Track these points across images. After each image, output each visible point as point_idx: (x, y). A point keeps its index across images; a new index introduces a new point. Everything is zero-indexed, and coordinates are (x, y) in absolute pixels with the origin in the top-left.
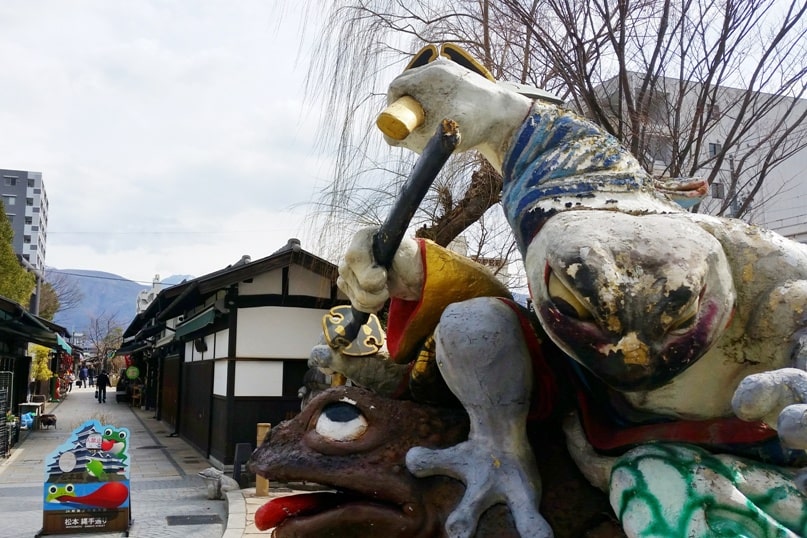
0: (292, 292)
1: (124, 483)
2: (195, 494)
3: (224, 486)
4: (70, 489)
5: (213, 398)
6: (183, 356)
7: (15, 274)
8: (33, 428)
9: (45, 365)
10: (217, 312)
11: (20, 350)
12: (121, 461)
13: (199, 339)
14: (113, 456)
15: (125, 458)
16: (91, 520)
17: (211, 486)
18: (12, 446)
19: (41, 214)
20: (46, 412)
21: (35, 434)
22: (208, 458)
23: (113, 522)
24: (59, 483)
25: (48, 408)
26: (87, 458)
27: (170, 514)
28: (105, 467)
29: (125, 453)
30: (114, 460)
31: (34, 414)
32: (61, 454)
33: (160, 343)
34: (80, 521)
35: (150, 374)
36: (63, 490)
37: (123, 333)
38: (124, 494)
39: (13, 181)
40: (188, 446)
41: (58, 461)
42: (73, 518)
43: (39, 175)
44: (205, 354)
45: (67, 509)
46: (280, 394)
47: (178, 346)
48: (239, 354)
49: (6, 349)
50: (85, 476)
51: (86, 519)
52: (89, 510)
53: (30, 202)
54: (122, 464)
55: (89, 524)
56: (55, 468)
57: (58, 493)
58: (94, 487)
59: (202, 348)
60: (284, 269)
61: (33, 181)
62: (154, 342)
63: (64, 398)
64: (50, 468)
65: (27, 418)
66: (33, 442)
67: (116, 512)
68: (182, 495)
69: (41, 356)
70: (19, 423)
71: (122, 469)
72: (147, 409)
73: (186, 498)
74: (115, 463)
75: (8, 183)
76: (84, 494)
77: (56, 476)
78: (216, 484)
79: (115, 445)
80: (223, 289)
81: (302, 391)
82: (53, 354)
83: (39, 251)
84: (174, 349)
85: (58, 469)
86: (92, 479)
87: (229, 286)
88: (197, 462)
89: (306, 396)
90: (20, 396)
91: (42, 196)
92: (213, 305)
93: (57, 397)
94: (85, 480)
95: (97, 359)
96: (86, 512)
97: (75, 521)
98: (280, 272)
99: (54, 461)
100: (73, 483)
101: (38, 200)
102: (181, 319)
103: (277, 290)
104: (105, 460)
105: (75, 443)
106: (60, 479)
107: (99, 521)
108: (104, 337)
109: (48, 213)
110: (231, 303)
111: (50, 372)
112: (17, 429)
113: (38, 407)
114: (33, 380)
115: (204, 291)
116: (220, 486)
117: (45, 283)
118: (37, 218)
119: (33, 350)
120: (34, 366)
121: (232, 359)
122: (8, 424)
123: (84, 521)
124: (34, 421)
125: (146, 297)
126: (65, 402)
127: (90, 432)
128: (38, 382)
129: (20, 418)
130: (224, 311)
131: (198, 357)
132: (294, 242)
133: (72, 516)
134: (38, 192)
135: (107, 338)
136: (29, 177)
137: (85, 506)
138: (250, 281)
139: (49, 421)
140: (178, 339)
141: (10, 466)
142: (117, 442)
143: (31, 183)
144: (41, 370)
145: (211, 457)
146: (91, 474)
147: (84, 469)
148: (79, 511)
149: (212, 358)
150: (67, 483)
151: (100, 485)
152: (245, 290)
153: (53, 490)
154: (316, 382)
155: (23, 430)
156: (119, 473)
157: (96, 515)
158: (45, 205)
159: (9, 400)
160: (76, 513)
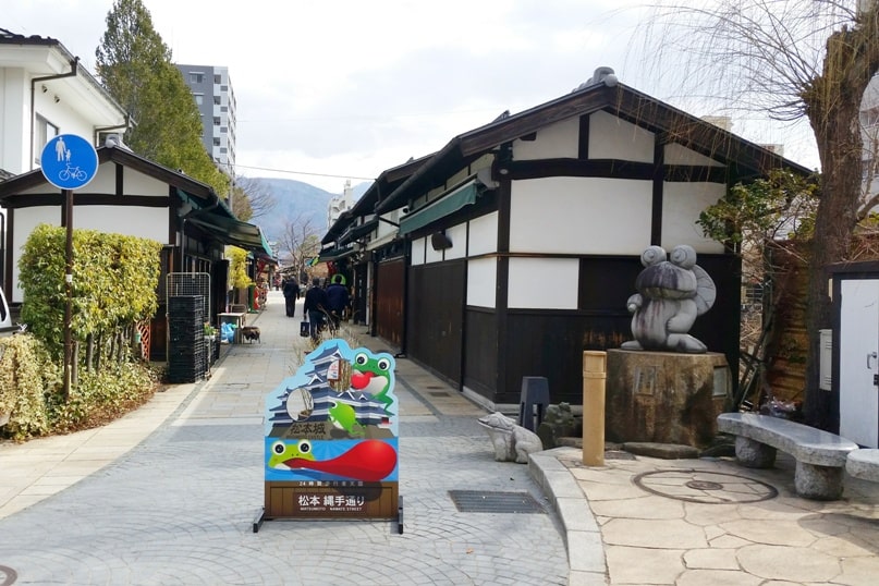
0: (593, 154)
1: (388, 442)
2: (471, 449)
3: (520, 443)
4: (304, 448)
5: (468, 311)
6: (409, 259)
7: (207, 171)
8: (235, 341)
9: (243, 271)
10: (480, 186)
11: (216, 252)
12: (383, 406)
13: (439, 233)
14: (372, 399)
15: (390, 401)
16: (340, 499)
17: (500, 441)
18: (212, 364)
19: (229, 113)
20: (247, 324)
21: (237, 349)
22: (461, 390)
23: (373, 504)
24: (288, 437)
25: (249, 320)
26: (330, 399)
27: (452, 487)
28: (359, 415)
29: (390, 394)
30: (372, 404)
31: (234, 326)
32: (290, 391)
33: (373, 245)
34: (322, 501)
35: (357, 283)
36: (293, 449)
37: (320, 240)
38: (390, 460)
39: (200, 78)
40: (421, 371)
41: (285, 403)
42: (311, 495)
43: (225, 70)
44: (447, 252)
45: (302, 480)
46: (574, 306)
47: (402, 245)
48: (514, 247)
49: (201, 249)
50: (328, 430)
51: (331, 497)
52: (336, 483)
53: (217, 101)
54: (385, 411)
55: (336, 505)
56: (281, 414)
57: (286, 454)
58: (341, 448)
59: (443, 244)
60: (582, 118)
61: (219, 76)
62: (364, 245)
63: (263, 309)
64: (273, 414)
65: (228, 331)
66: (236, 359)
67: (380, 488)
68: (454, 450)
69: (238, 261)
70: (219, 337)
71: (385, 420)
72: (356, 323)
73: (461, 457)
74: (375, 410)
75: (193, 79)
76: (327, 458)
77: (283, 427)
78: (508, 438)
79: (372, 379)
80: (490, 151)
81: (634, 302)
82: (250, 260)
83: (229, 154)
84: (396, 250)
85: (286, 415)
86: (338, 434)
87: (498, 148)
88: (446, 395)
89: (642, 309)
90: (218, 306)
91: (229, 93)
92: (475, 177)
93: (256, 308)
94: (328, 435)
95: (293, 269)
96: (331, 486)
97: (315, 500)
98: (576, 121)
99: (280, 403)
100: (310, 439)
101: (225, 98)
102: (405, 211)
103: (571, 151)
104: (359, 404)
105: (309, 374)
106: (288, 432)
107: (351, 502)
108: (300, 244)
109: (236, 113)
110: (504, 172)
111: (248, 279)
112: (217, 344)
113: (239, 317)
114: (231, 288)
115: (467, 152)
116: (514, 442)
117: (237, 187)
118: (225, 117)
119: (230, 252)
120: (231, 273)
121: (504, 255)
122: (206, 337)
123: (329, 500)
124: (236, 333)
125: (337, 205)
126: (264, 313)
127: (332, 358)
128: (237, 290)
129: (220, 331)
130: (491, 185)
131: (435, 256)
132: (605, 71)
133: (309, 491)
134: (224, 89)
135: (303, 246)
136: (215, 73)
137: (330, 477)
138: (532, 137)
139: (252, 334)
140: (402, 236)
141: (212, 391)
142: (375, 376)
143: (217, 79)
144: (238, 277)
145: (465, 388)
146: (338, 425)
147: (325, 418)
148: (319, 483)
149: (464, 256)
150: (300, 438)
151: (351, 444)
152: (524, 152)
153: (280, 449)
154: (662, 287)
155: (224, 344)
156: (381, 426)
157: (346, 491)
158: (232, 104)
159: (207, 309)
160: (315, 487)
